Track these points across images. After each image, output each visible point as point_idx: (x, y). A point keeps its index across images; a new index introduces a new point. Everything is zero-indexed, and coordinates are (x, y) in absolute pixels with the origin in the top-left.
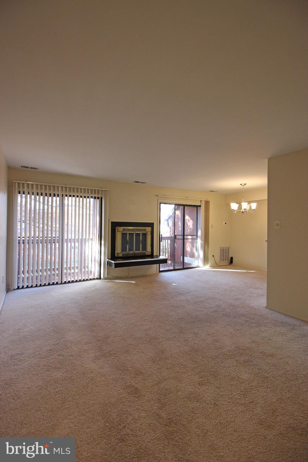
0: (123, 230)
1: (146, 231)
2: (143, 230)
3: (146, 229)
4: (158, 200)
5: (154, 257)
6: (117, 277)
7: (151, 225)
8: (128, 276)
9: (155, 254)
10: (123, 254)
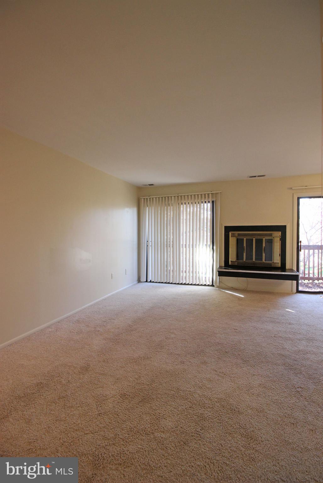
0: (238, 236)
1: (272, 236)
2: (266, 235)
3: (272, 234)
4: (293, 194)
5: (287, 271)
6: (232, 287)
7: (282, 229)
8: (247, 289)
9: (288, 266)
10: (239, 263)
